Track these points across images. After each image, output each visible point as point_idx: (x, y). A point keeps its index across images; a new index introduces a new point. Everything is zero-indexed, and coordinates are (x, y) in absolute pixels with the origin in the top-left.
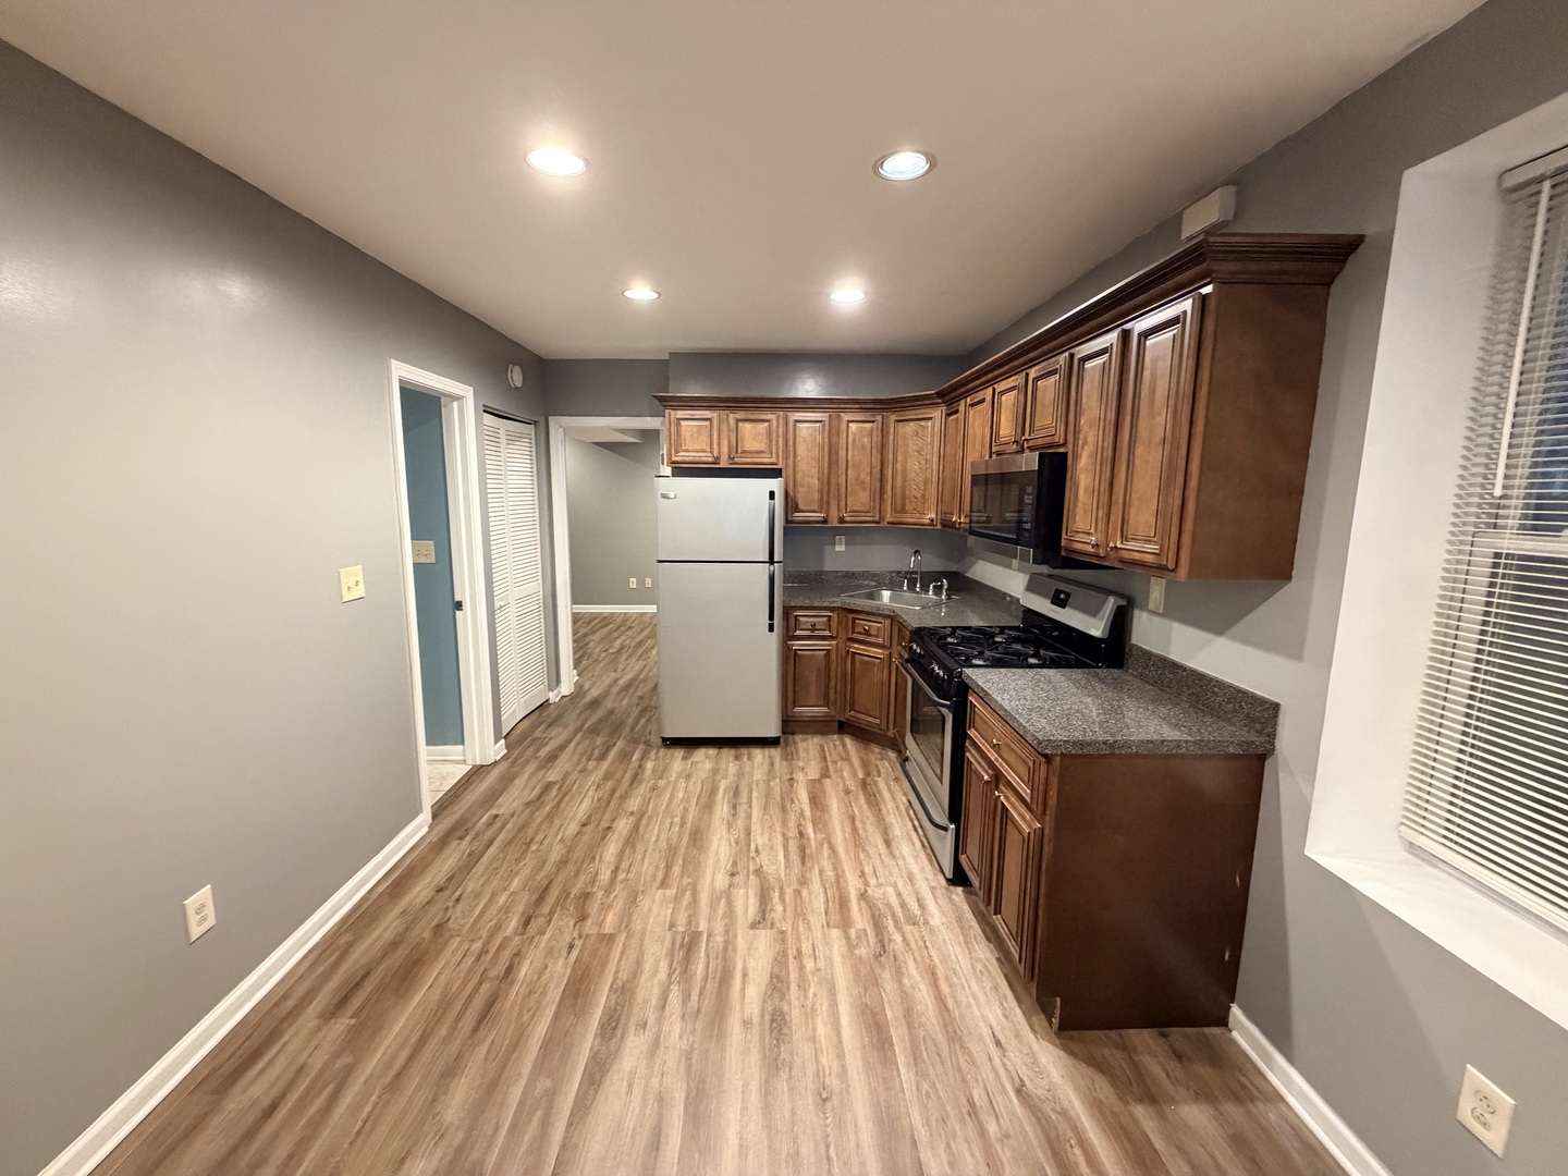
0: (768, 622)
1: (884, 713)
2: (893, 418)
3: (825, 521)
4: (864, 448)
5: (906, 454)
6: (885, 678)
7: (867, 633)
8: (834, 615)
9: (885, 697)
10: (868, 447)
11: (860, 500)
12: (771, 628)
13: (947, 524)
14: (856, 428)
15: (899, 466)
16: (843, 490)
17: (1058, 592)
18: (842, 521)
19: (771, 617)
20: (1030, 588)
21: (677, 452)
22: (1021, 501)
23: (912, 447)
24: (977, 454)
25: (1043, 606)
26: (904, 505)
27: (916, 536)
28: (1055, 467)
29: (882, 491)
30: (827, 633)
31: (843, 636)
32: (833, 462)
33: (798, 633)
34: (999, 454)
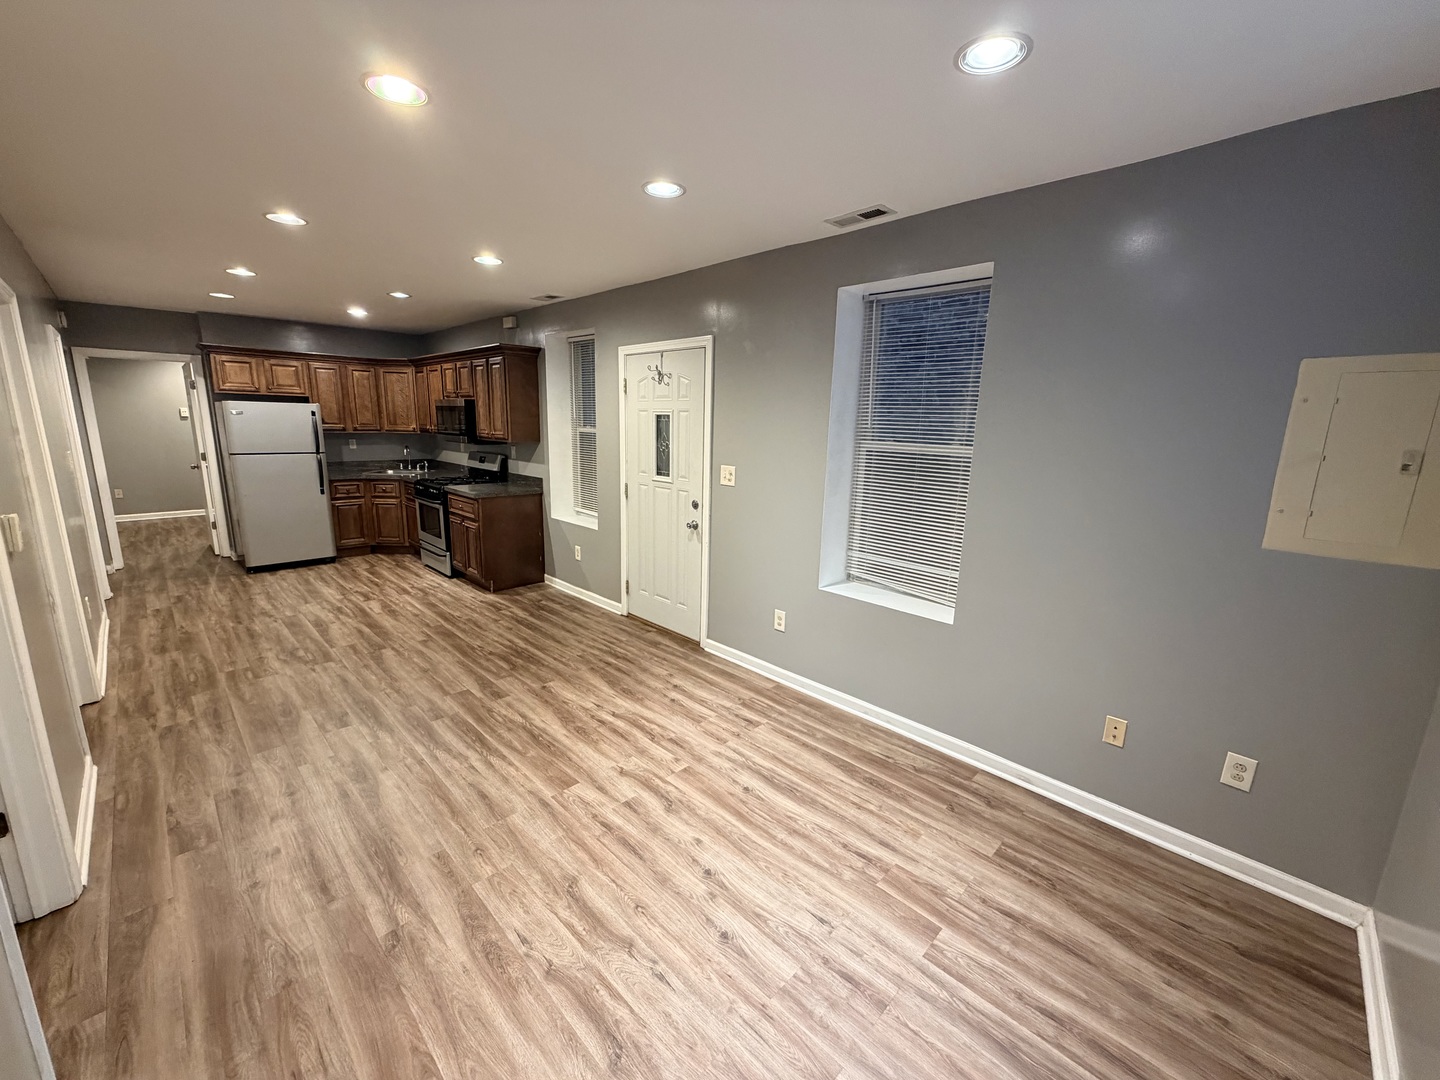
0: (319, 488)
1: (401, 533)
2: (382, 370)
3: (344, 429)
4: (364, 386)
5: (393, 391)
6: (400, 516)
7: (384, 491)
8: (361, 484)
9: (401, 525)
10: (367, 385)
11: (366, 417)
12: (322, 492)
13: (424, 431)
14: (357, 374)
15: (389, 398)
16: (354, 411)
17: (481, 457)
18: (355, 429)
19: (322, 485)
20: (470, 458)
21: (224, 383)
22: (460, 419)
23: (397, 389)
24: (436, 396)
25: (476, 464)
26: (395, 421)
27: (404, 438)
28: (471, 405)
29: (380, 412)
30: (358, 495)
31: (368, 495)
32: (345, 394)
33: (338, 496)
34: (447, 397)
